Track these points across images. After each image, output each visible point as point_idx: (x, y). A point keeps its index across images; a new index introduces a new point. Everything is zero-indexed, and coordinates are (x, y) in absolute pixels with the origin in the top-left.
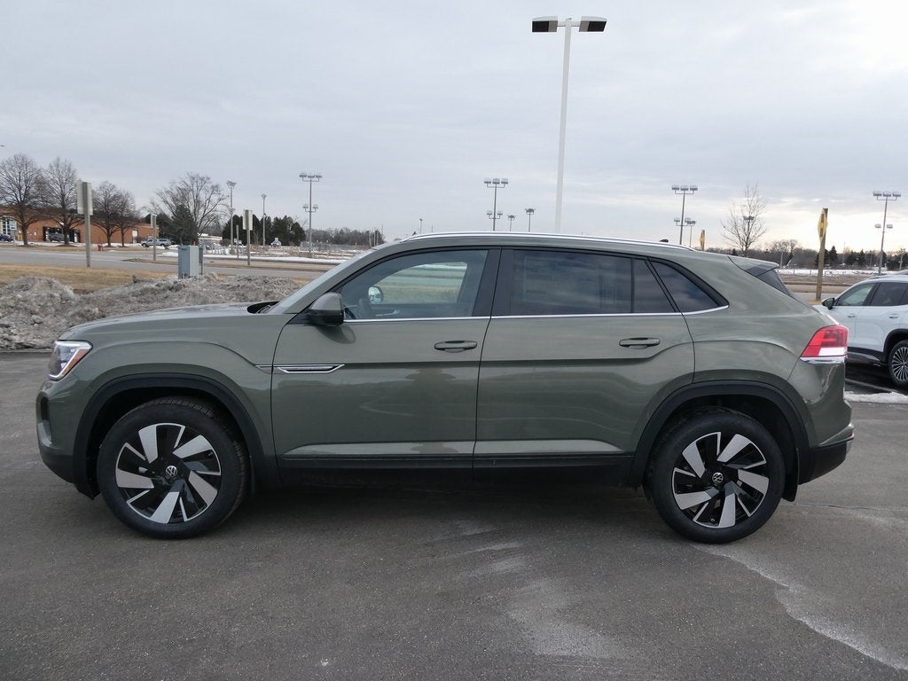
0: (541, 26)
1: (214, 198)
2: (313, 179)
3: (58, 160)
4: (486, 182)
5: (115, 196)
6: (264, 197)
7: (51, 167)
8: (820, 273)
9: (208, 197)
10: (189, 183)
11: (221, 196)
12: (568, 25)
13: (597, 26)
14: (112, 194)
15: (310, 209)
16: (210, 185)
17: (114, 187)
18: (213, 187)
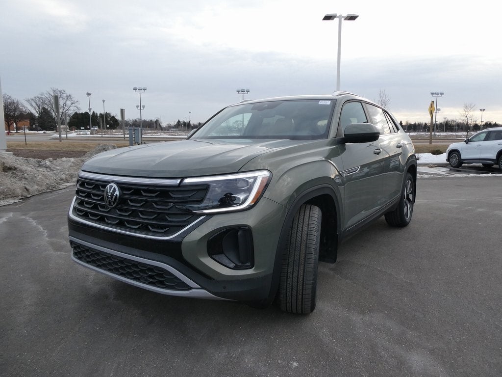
0: (328, 18)
1: (69, 103)
2: (141, 91)
4: (237, 91)
5: (11, 102)
6: (104, 101)
8: (431, 133)
9: (64, 102)
11: (73, 102)
12: (340, 17)
13: (352, 18)
14: (9, 100)
15: (140, 107)
16: (65, 95)
17: (10, 97)
18: (67, 96)
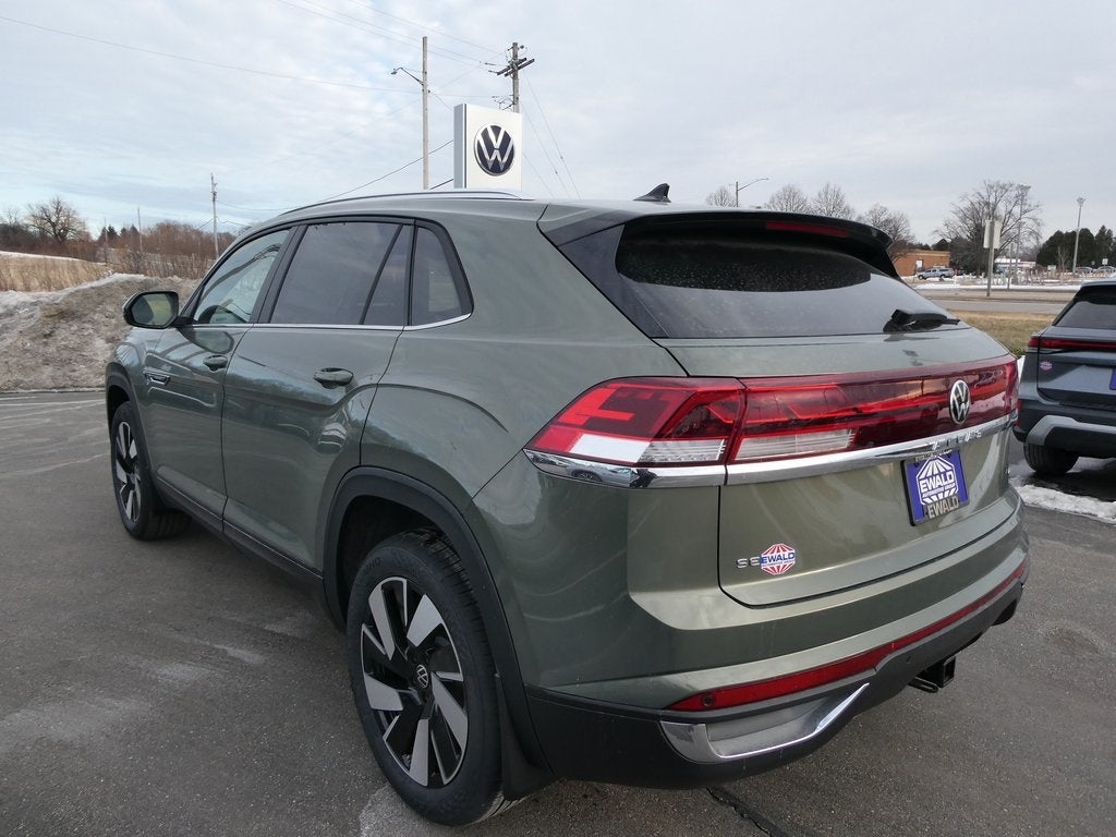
3: (828, 186)
5: (887, 220)
6: (1081, 201)
7: (820, 195)
9: (1009, 210)
10: (984, 194)
14: (883, 218)
16: (1012, 194)
